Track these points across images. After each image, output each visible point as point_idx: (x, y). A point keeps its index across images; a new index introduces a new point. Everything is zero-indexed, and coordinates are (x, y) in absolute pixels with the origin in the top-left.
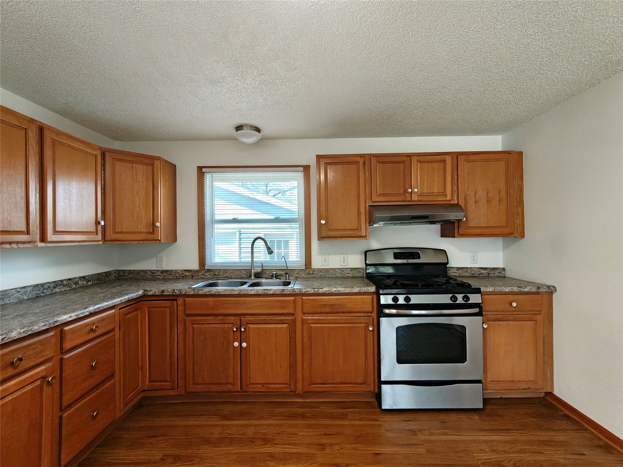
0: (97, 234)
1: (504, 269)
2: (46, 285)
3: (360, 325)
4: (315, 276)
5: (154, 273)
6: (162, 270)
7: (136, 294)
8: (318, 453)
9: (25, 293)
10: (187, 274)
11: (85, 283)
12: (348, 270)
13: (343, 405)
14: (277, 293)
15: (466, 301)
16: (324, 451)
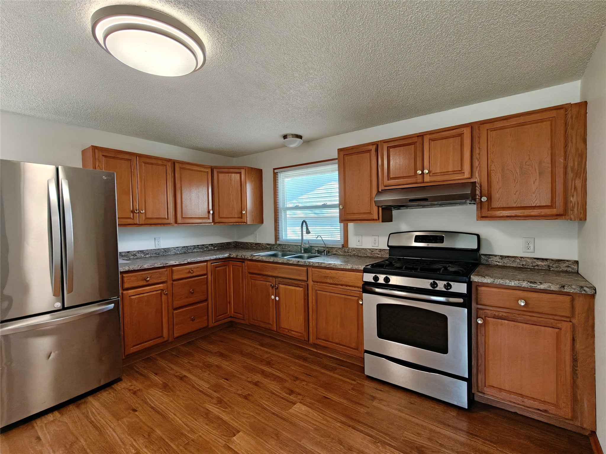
0: (209, 219)
1: (577, 262)
2: (189, 247)
3: (354, 298)
4: (349, 254)
5: (252, 245)
6: (256, 243)
7: (223, 256)
8: (290, 381)
9: (178, 250)
10: (268, 246)
11: (213, 248)
12: (378, 250)
13: (341, 363)
14: (295, 263)
15: (447, 289)
16: (294, 382)
